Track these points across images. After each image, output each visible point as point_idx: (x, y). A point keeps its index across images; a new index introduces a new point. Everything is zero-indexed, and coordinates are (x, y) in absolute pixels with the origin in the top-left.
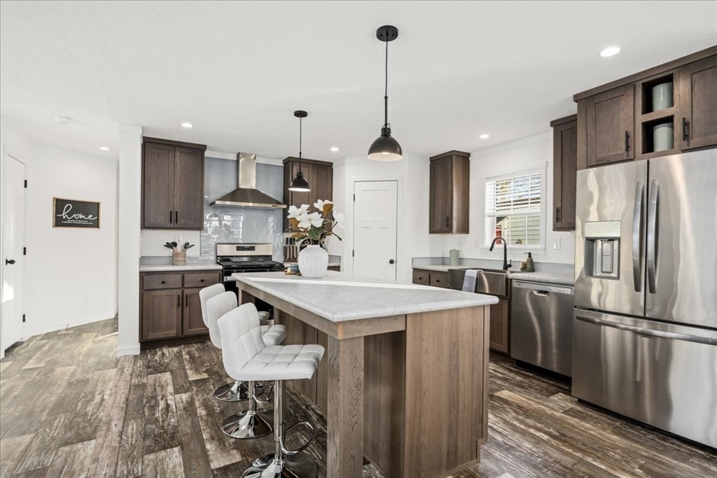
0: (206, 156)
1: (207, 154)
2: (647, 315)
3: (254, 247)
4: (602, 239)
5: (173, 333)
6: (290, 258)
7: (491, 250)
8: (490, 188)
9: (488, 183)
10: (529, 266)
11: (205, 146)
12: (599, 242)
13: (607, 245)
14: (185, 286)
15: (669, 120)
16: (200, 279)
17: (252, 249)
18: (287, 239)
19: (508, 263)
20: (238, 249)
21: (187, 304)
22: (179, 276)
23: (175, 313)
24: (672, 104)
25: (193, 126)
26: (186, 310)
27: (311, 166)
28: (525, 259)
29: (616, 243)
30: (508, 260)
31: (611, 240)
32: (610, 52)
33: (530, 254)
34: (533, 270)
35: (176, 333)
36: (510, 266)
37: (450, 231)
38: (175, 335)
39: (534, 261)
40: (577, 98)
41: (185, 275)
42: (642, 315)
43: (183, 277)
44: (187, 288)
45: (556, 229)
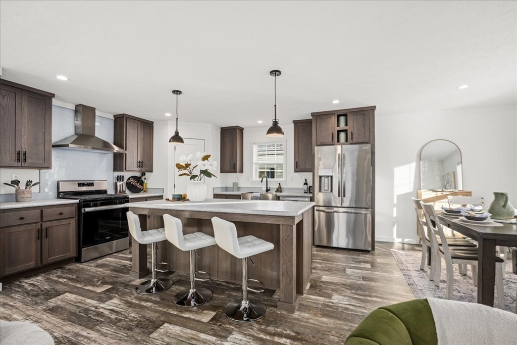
0: (53, 104)
1: (55, 102)
2: (343, 206)
3: (93, 183)
4: (325, 176)
5: (32, 264)
6: (120, 191)
7: (262, 182)
8: (255, 149)
9: (254, 146)
10: (279, 190)
11: (54, 95)
12: (323, 177)
13: (326, 179)
14: (43, 220)
15: (345, 131)
16: (58, 213)
17: (92, 184)
18: (118, 176)
19: (268, 189)
20: (80, 185)
21: (47, 236)
22: (38, 211)
23: (34, 245)
24: (346, 125)
25: (69, 79)
26: (45, 241)
27: (139, 123)
28: (277, 186)
29: (330, 178)
30: (268, 187)
31: (328, 177)
32: (336, 102)
33: (280, 184)
34: (281, 192)
35: (36, 264)
36: (269, 190)
37: (236, 172)
38: (34, 266)
39: (282, 187)
40: (313, 114)
41: (44, 210)
42: (340, 206)
43: (42, 211)
44: (45, 221)
45: (295, 171)
